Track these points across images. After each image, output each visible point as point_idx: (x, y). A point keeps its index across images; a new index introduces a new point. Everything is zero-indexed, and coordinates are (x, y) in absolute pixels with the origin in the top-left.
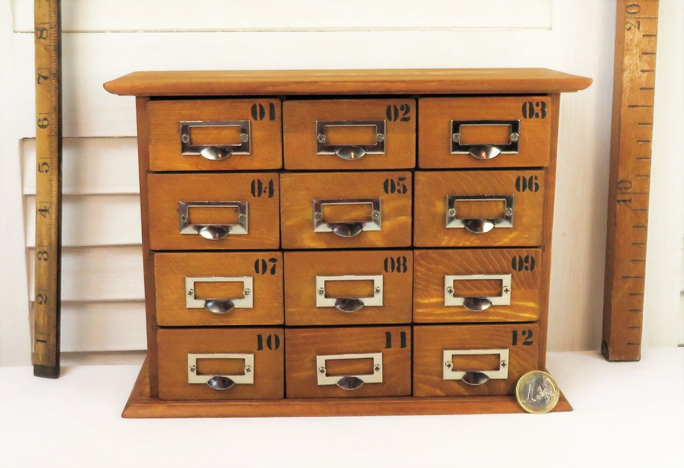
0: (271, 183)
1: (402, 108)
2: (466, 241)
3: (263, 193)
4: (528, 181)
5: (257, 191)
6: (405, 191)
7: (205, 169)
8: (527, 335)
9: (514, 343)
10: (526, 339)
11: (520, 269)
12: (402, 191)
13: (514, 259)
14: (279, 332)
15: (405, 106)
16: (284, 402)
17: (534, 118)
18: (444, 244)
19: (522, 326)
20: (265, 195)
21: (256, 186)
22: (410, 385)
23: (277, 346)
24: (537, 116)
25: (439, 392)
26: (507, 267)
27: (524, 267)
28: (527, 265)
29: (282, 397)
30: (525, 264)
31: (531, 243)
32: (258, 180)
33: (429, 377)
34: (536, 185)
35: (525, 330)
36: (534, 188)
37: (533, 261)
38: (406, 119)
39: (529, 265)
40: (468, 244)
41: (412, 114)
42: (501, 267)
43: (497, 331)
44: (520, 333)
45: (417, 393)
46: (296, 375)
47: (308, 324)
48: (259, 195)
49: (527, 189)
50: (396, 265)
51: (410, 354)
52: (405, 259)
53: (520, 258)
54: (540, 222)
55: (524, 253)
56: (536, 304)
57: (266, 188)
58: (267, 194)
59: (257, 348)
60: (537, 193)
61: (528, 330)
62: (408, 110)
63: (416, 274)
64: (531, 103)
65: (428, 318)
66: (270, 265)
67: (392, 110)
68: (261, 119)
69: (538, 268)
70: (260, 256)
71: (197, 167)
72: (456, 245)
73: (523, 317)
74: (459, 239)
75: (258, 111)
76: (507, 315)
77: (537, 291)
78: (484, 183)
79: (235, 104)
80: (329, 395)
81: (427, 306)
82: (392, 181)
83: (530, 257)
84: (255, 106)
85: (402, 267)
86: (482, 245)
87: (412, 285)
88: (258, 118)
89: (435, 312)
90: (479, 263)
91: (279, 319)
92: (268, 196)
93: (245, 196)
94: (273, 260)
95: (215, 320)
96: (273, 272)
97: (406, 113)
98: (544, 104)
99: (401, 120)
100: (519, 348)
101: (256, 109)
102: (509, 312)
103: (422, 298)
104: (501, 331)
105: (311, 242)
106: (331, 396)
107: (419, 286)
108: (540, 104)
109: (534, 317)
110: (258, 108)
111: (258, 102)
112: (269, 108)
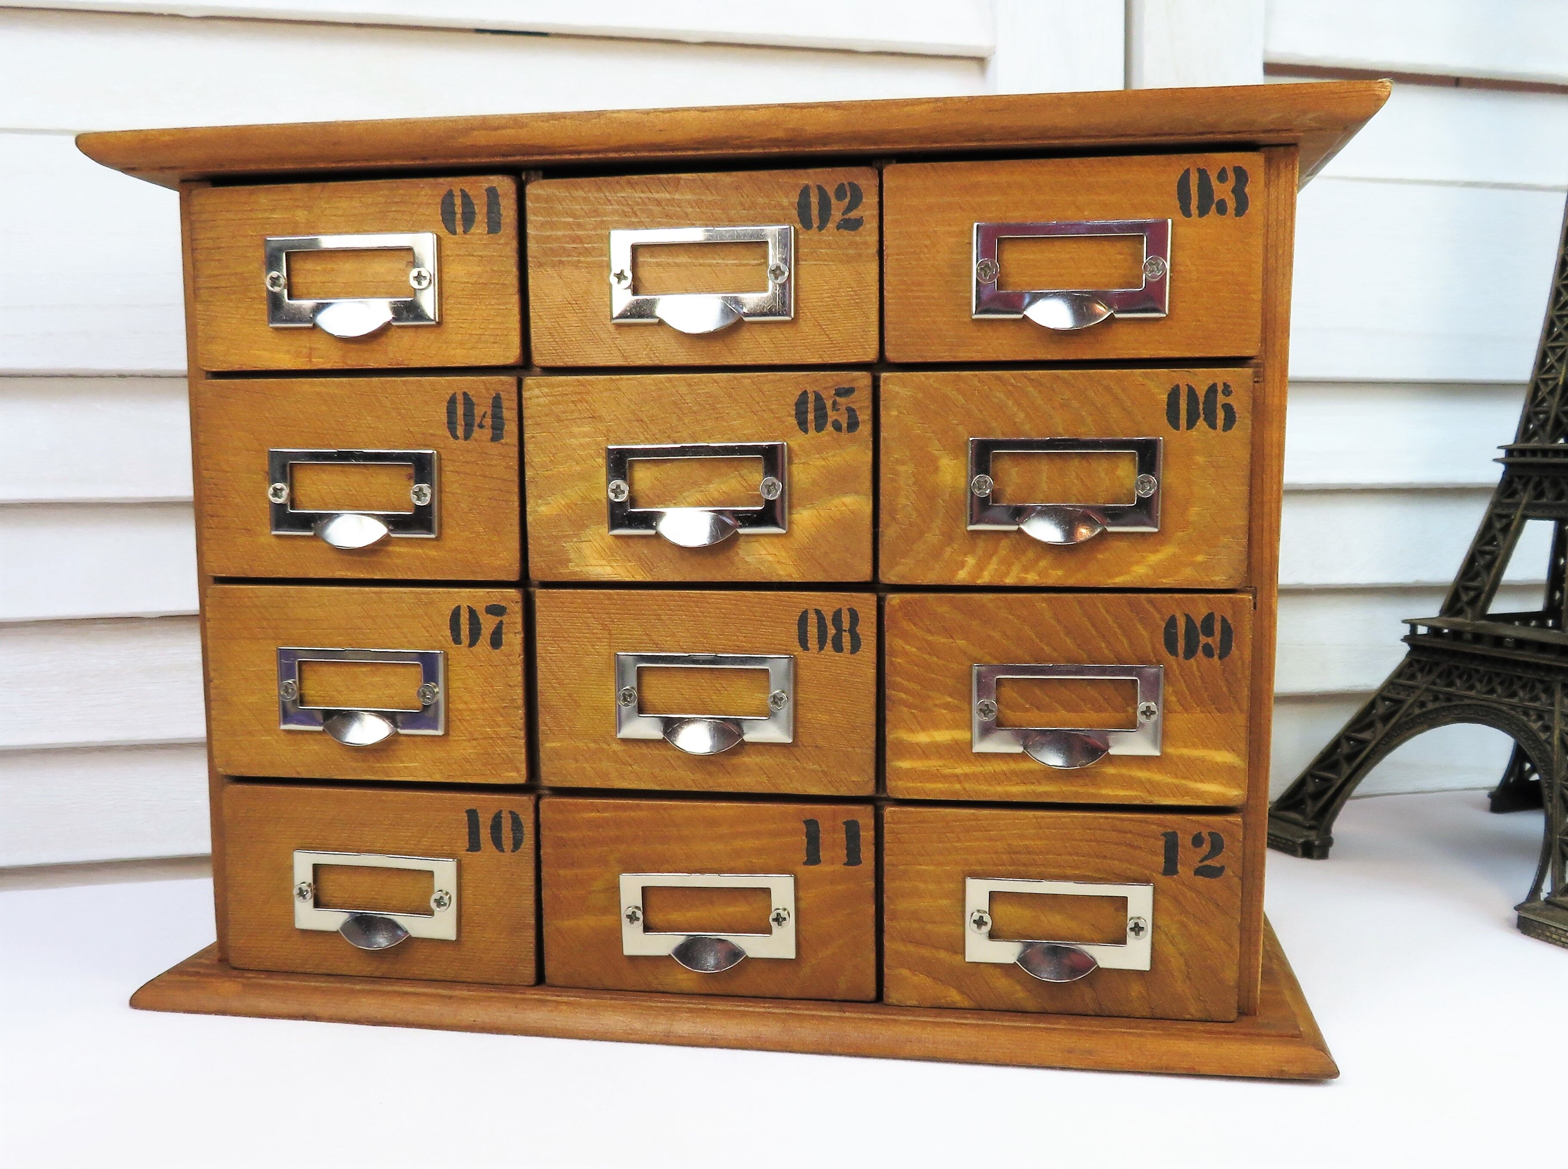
0: (497, 403)
1: (840, 193)
2: (1026, 569)
3: (476, 428)
4: (1201, 399)
5: (463, 423)
6: (853, 425)
7: (328, 366)
8: (1206, 847)
9: (1170, 868)
10: (1205, 858)
11: (1190, 652)
12: (845, 425)
13: (1172, 623)
14: (523, 803)
15: (847, 188)
16: (537, 994)
17: (1213, 217)
18: (962, 577)
19: (1193, 821)
20: (482, 435)
21: (460, 410)
22: (872, 971)
23: (517, 844)
24: (1222, 208)
25: (955, 997)
26: (1149, 646)
27: (1201, 645)
28: (1210, 640)
29: (532, 977)
30: (1203, 639)
31: (1217, 578)
32: (465, 394)
33: (925, 952)
34: (1228, 408)
35: (1200, 833)
36: (1220, 422)
37: (1227, 632)
38: (853, 225)
39: (1214, 641)
40: (1032, 579)
41: (867, 210)
42: (1131, 643)
43: (1120, 831)
44: (1185, 840)
45: (893, 995)
46: (567, 924)
47: (598, 784)
48: (467, 437)
49: (1201, 423)
50: (832, 631)
51: (871, 884)
52: (854, 617)
53: (1189, 620)
54: (1239, 519)
55: (1200, 607)
56: (1239, 756)
57: (484, 416)
58: (487, 433)
59: (467, 845)
60: (1229, 433)
61: (1210, 834)
62: (856, 200)
63: (893, 659)
64: (1202, 173)
65: (929, 786)
66: (488, 624)
67: (814, 200)
68: (465, 232)
69: (1242, 651)
70: (464, 597)
71: (310, 361)
72: (997, 582)
73: (1198, 794)
74: (1007, 564)
75: (459, 210)
76: (1153, 787)
77: (1241, 719)
78: (1075, 404)
79: (401, 192)
80: (655, 984)
81: (925, 752)
82: (818, 398)
83: (1218, 617)
84: (450, 195)
85: (846, 638)
86: (1070, 582)
87: (873, 689)
88: (459, 229)
89: (947, 771)
90: (1068, 633)
91: (518, 771)
92: (489, 437)
93: (432, 435)
94: (496, 610)
95: (354, 764)
96: (496, 641)
97: (849, 209)
98: (1241, 175)
99: (838, 228)
100: (1183, 884)
101: (453, 205)
102: (1157, 777)
103: (912, 731)
104: (1130, 832)
105: (603, 562)
106: (661, 988)
107: (903, 695)
108: (1231, 176)
109: (1233, 794)
110: (458, 200)
111: (458, 185)
112: (485, 200)
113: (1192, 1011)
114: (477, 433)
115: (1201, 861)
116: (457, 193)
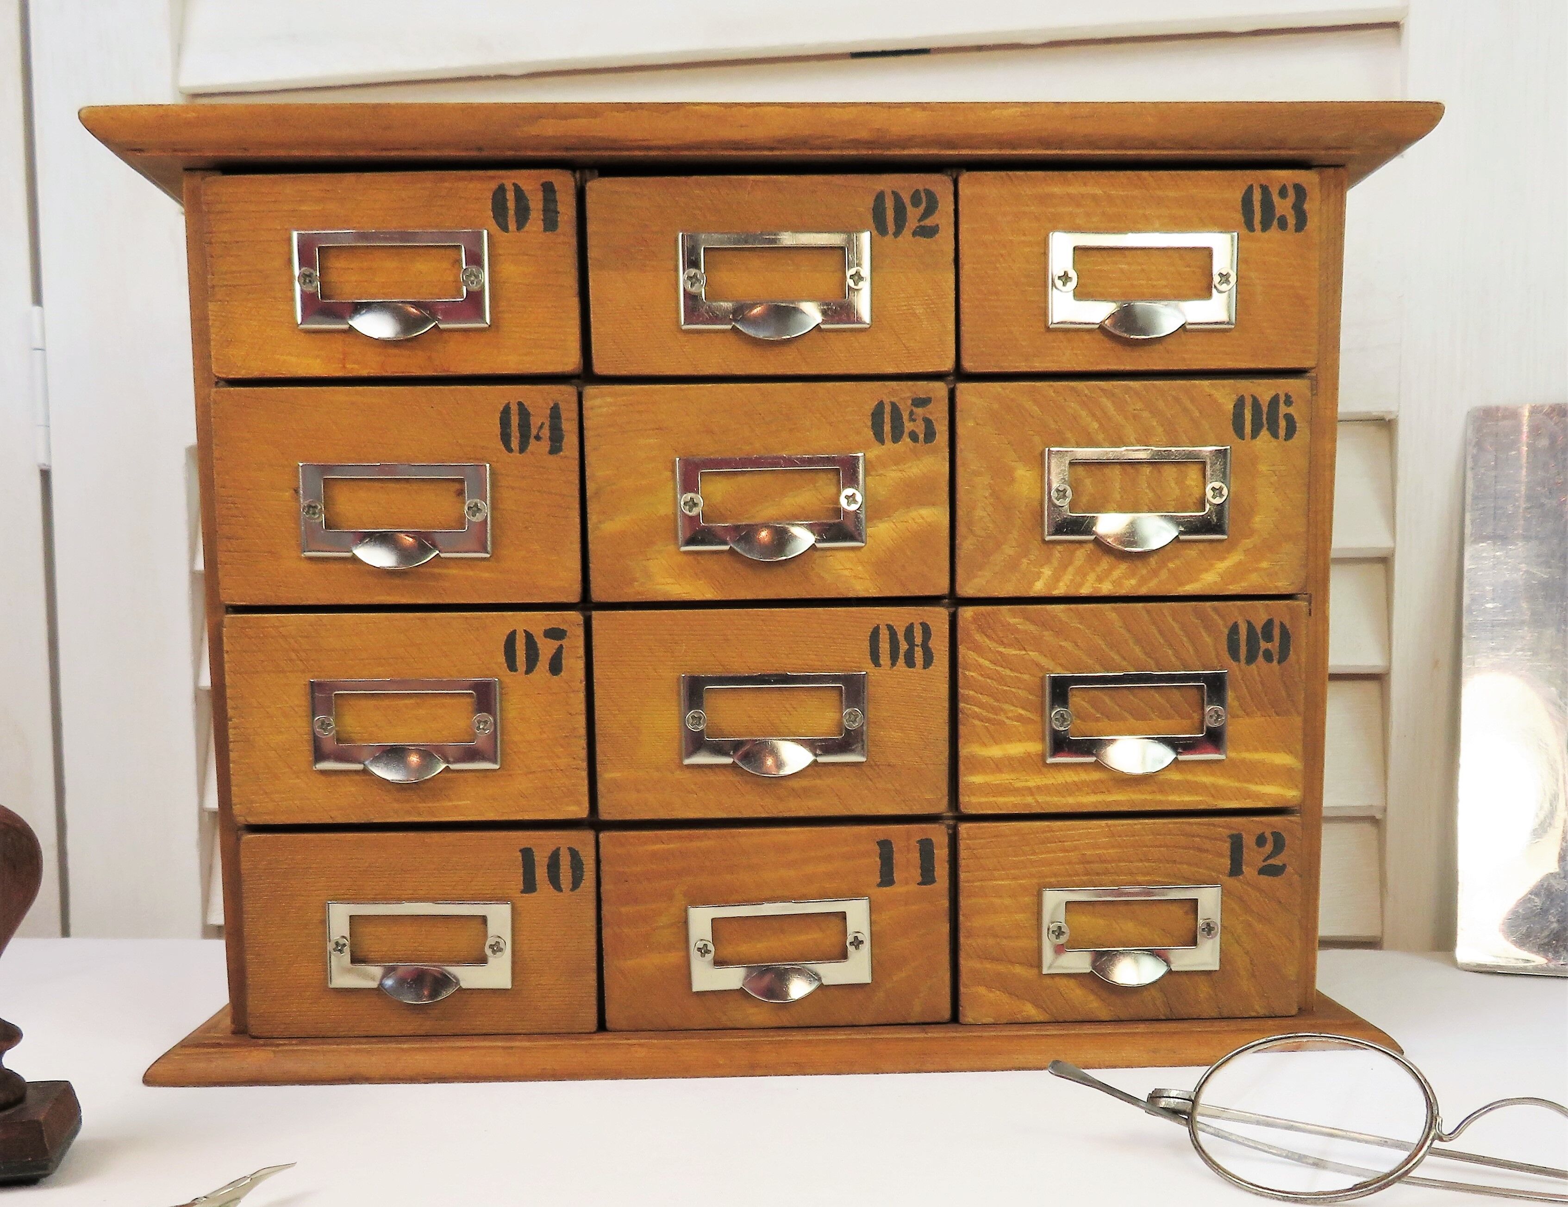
0: (555, 413)
1: (916, 200)
2: (1100, 579)
3: (532, 440)
4: (1265, 409)
5: (518, 435)
6: (930, 435)
7: (364, 373)
8: (1269, 848)
9: (1236, 870)
10: (1269, 857)
11: (1251, 658)
12: (921, 436)
13: (1234, 629)
14: (583, 840)
15: (923, 195)
16: (601, 1039)
17: (1274, 232)
18: (1039, 588)
19: (1256, 823)
20: (539, 448)
21: (515, 420)
22: (947, 991)
23: (576, 883)
24: (1283, 224)
25: (1031, 1011)
26: (1214, 653)
27: (1261, 651)
28: (1269, 646)
29: (593, 1024)
30: (1264, 645)
31: (1279, 584)
32: (520, 404)
33: (1001, 968)
34: (1289, 418)
35: (1263, 833)
36: (1282, 432)
37: (1285, 635)
38: (927, 232)
39: (1273, 646)
40: (1106, 589)
41: (943, 218)
42: (1196, 650)
43: (1186, 835)
44: (1249, 841)
45: (968, 1014)
46: (630, 963)
47: (663, 815)
48: (522, 450)
49: (1265, 433)
50: (904, 646)
51: (945, 903)
52: (926, 631)
53: (1250, 626)
54: (1299, 526)
55: (1260, 612)
56: (1296, 757)
57: (541, 427)
58: (545, 445)
59: (521, 887)
60: (1289, 443)
61: (1273, 833)
62: (931, 208)
63: (967, 673)
64: (1265, 189)
65: (1001, 800)
66: (546, 648)
67: (889, 204)
68: (518, 229)
69: (1299, 655)
70: (519, 621)
71: (344, 367)
72: (1072, 592)
73: (1258, 796)
74: (1082, 573)
75: (511, 204)
76: (1217, 792)
77: (1298, 721)
78: (1146, 414)
79: (447, 184)
80: (725, 1021)
81: (998, 766)
82: (895, 408)
83: (1277, 623)
84: (501, 189)
85: (919, 653)
86: (1143, 591)
87: (946, 704)
88: (512, 226)
89: (1018, 784)
90: (1138, 641)
91: (578, 803)
92: (548, 449)
93: (483, 448)
94: (555, 634)
95: (396, 806)
96: (556, 667)
97: (925, 215)
98: (1301, 192)
99: (915, 234)
100: (1248, 884)
101: (505, 199)
102: (1221, 781)
103: (984, 744)
104: (1198, 836)
105: (670, 580)
106: (730, 1024)
107: (976, 709)
108: (1291, 193)
109: (1289, 794)
110: (510, 196)
111: (510, 178)
112: (540, 195)
113: (1257, 1007)
114: (533, 444)
115: (1264, 861)
116: (509, 188)
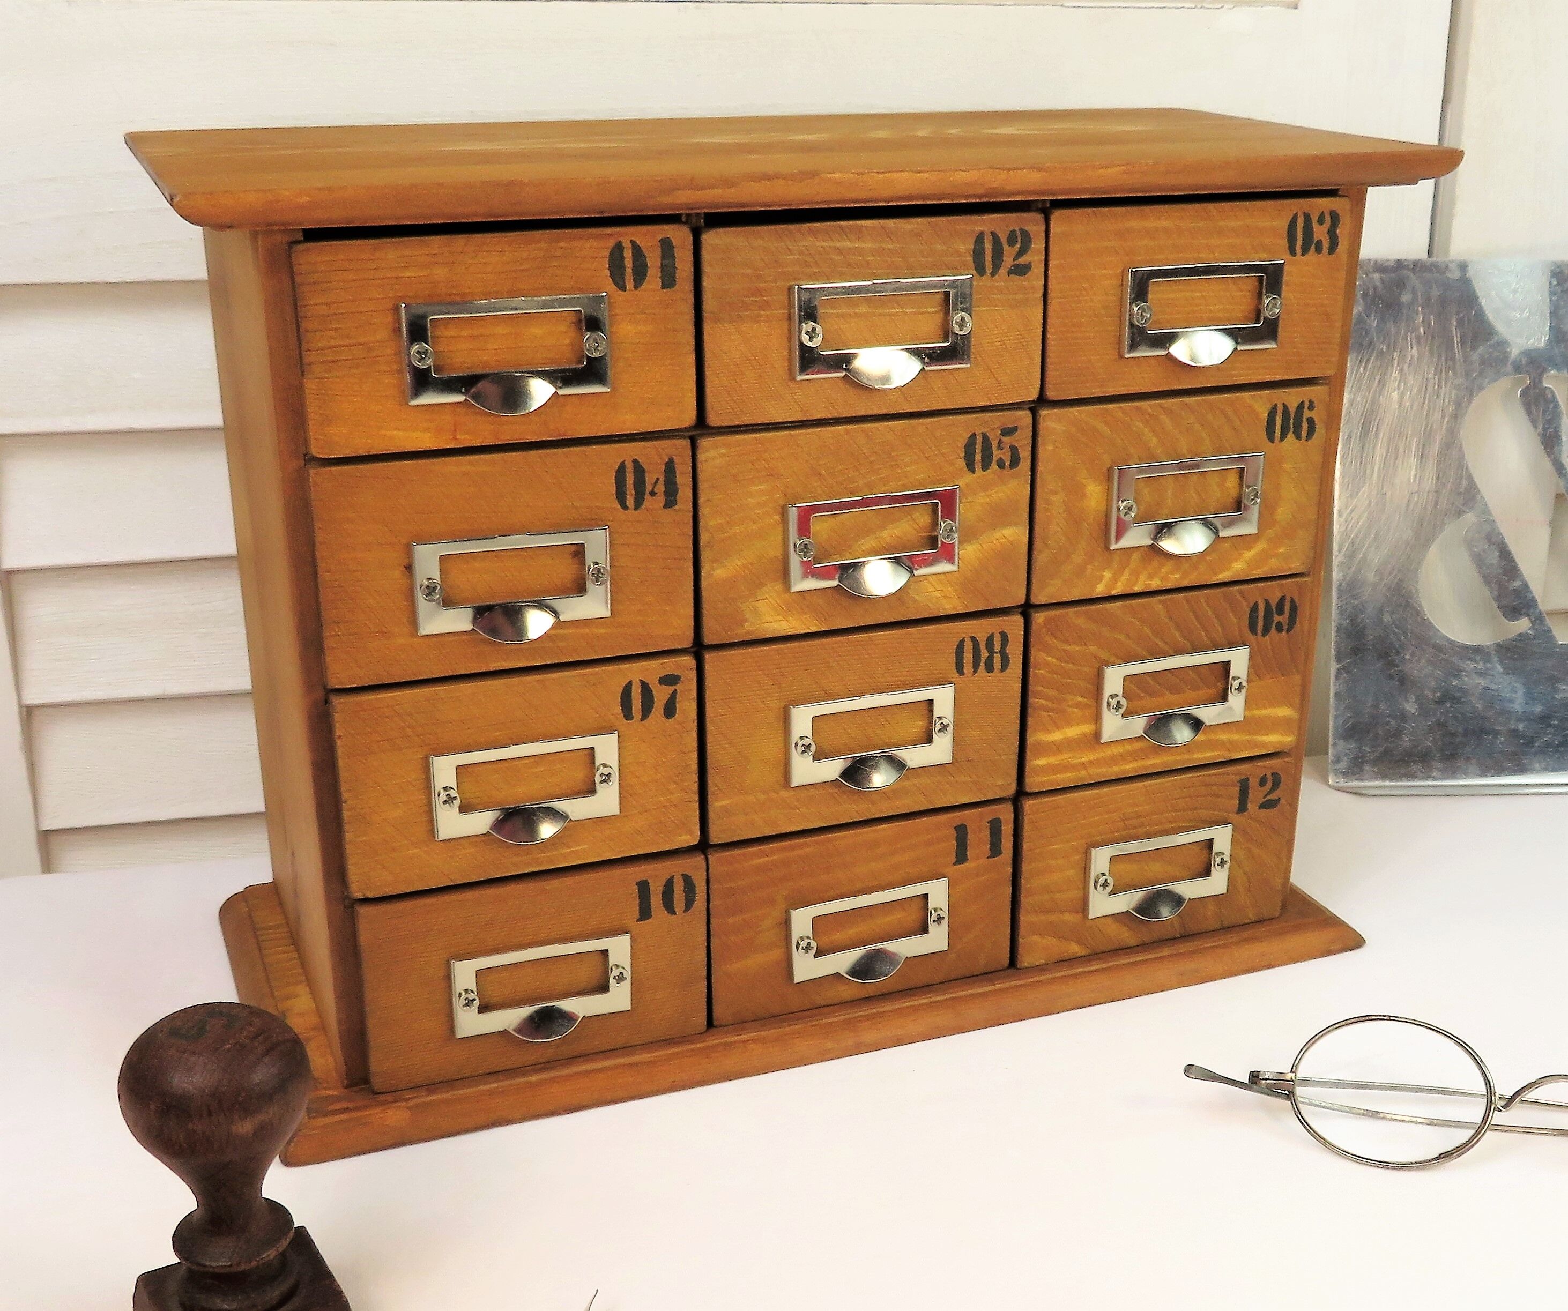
0: (670, 468)
1: (1012, 240)
2: (1151, 577)
3: (647, 496)
4: (1292, 415)
5: (633, 492)
6: (1015, 462)
7: (477, 443)
8: (1268, 786)
10: (1269, 793)
11: (1266, 630)
12: (1008, 463)
13: (1254, 609)
14: (694, 866)
16: (709, 1036)
17: (1311, 256)
18: (1100, 590)
19: (1261, 766)
20: (654, 503)
21: (630, 479)
22: (1007, 943)
23: (689, 903)
24: (1319, 248)
25: (1075, 949)
26: (1238, 630)
27: (1275, 623)
28: (1280, 618)
29: (703, 1027)
30: (1277, 618)
31: (1290, 566)
32: (635, 462)
33: (1053, 917)
34: (1311, 421)
35: (1266, 775)
36: (1304, 434)
37: (1294, 609)
38: (1020, 270)
39: (1284, 619)
40: (1155, 584)
41: (1035, 257)
42: (1224, 629)
43: (1206, 785)
44: (1254, 782)
45: (1026, 960)
46: (735, 967)
47: (767, 831)
48: (638, 506)
49: (1291, 436)
50: (985, 654)
51: (1009, 870)
52: (1004, 639)
53: (1267, 603)
54: (1312, 515)
55: (1276, 591)
56: (1294, 708)
57: (656, 483)
58: (660, 500)
59: (637, 915)
60: (1310, 442)
61: (1272, 774)
62: (1026, 246)
63: (1037, 671)
64: (1307, 217)
65: (1061, 776)
66: (661, 695)
67: (988, 246)
68: (636, 287)
69: (1303, 624)
70: (635, 672)
71: (455, 438)
72: (1128, 591)
73: (1264, 745)
74: (1136, 574)
75: (628, 262)
76: (1233, 745)
77: (1299, 678)
78: (1197, 427)
79: (562, 244)
80: (820, 1001)
81: (1058, 748)
82: (985, 438)
83: (1288, 599)
84: (619, 247)
85: (997, 659)
86: (1186, 583)
87: (1018, 701)
88: (630, 285)
89: (1076, 761)
90: (1178, 627)
91: (691, 832)
92: (662, 505)
93: (598, 508)
94: (670, 680)
96: (670, 710)
97: (1021, 253)
98: (1335, 217)
99: (1009, 273)
100: (1251, 818)
101: (622, 258)
102: (1236, 737)
103: (1048, 731)
104: (1216, 784)
105: (780, 618)
106: (823, 1003)
107: (1043, 702)
108: (1328, 218)
109: (1286, 739)
110: (628, 254)
111: (628, 235)
112: (658, 251)
113: (1251, 916)
114: (648, 501)
115: (1264, 798)
116: (627, 244)
